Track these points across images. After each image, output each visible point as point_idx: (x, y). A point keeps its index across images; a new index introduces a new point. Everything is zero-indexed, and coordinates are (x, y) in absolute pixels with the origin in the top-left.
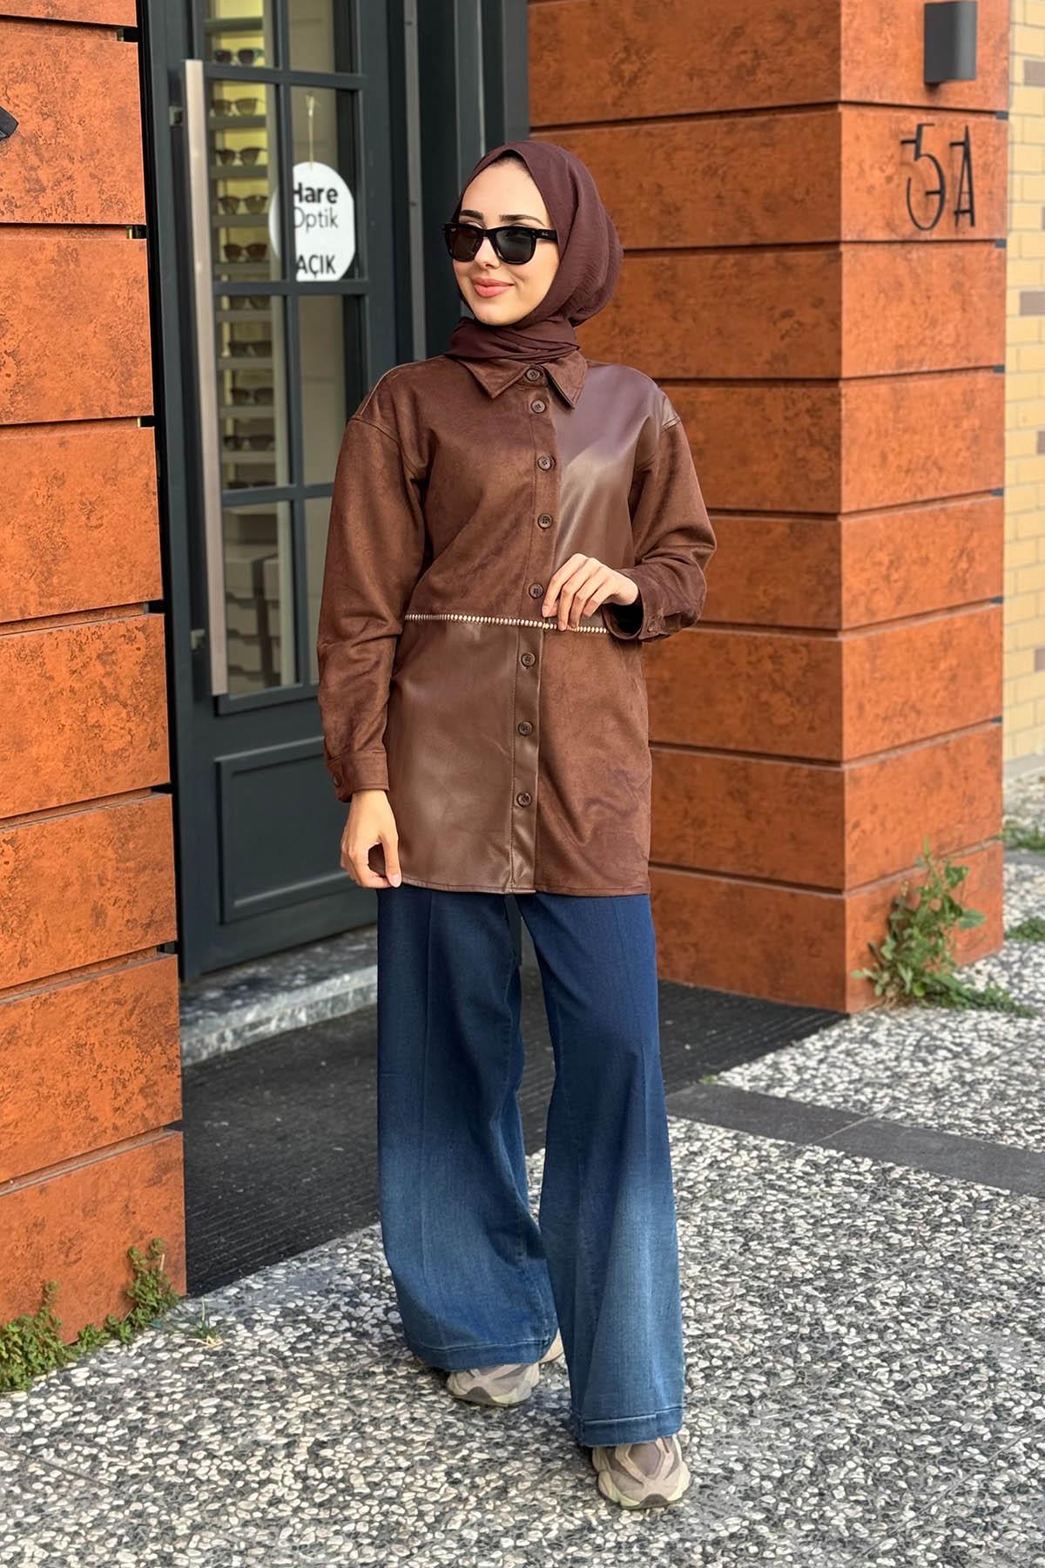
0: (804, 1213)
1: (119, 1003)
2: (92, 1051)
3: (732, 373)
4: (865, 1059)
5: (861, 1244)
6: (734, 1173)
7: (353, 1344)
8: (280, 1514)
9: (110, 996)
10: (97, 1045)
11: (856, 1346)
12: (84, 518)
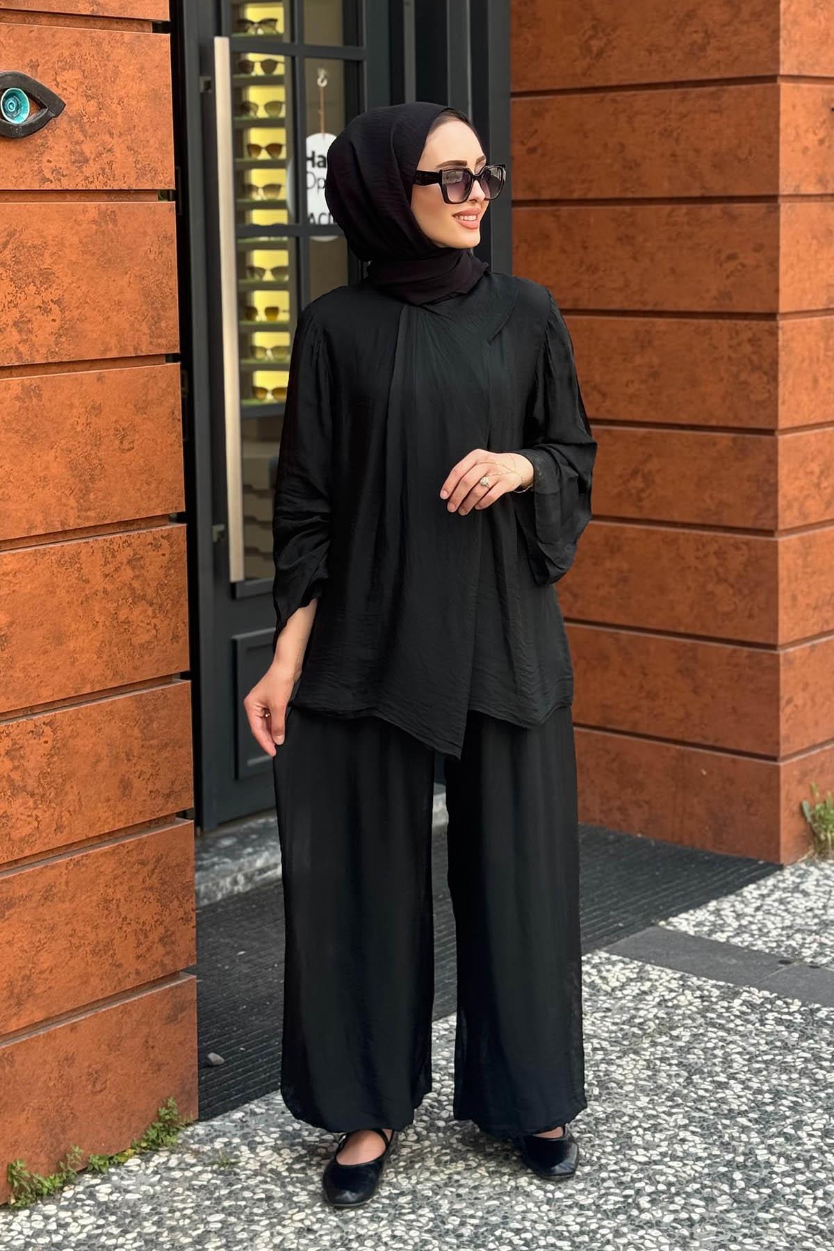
0: (740, 1049)
1: (142, 863)
2: (118, 906)
3: (683, 306)
4: (795, 907)
5: (790, 1080)
6: (680, 1011)
9: (135, 856)
10: (122, 900)
11: (785, 1174)
12: (117, 442)
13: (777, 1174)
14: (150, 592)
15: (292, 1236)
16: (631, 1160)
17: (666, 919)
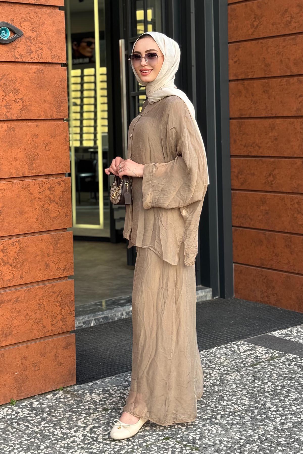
0: (277, 373)
1: (53, 292)
2: (44, 306)
5: (291, 383)
6: (261, 360)
7: (118, 400)
8: (73, 445)
9: (51, 290)
10: (46, 304)
11: (273, 411)
12: (44, 148)
13: (271, 411)
14: (57, 200)
15: (91, 420)
16: (220, 404)
17: (270, 332)
